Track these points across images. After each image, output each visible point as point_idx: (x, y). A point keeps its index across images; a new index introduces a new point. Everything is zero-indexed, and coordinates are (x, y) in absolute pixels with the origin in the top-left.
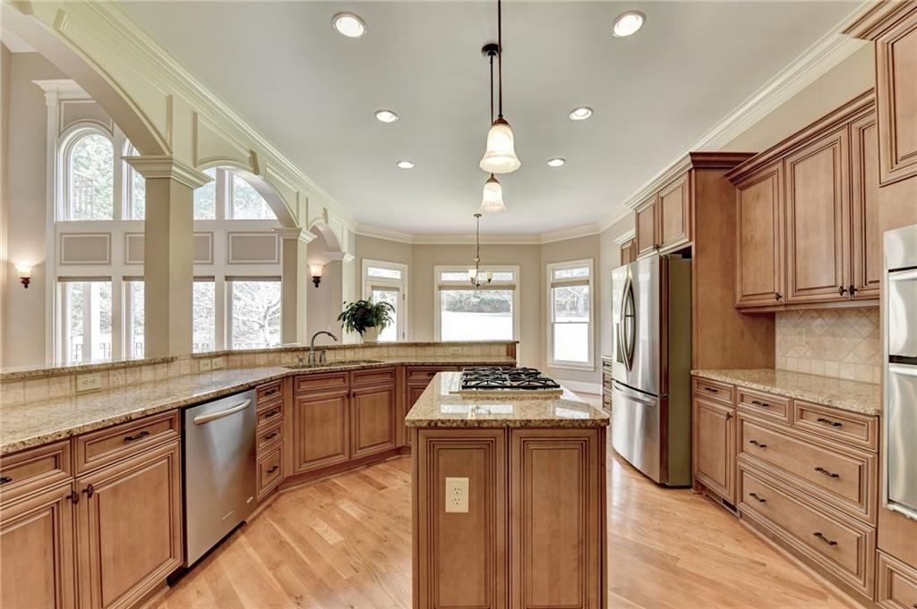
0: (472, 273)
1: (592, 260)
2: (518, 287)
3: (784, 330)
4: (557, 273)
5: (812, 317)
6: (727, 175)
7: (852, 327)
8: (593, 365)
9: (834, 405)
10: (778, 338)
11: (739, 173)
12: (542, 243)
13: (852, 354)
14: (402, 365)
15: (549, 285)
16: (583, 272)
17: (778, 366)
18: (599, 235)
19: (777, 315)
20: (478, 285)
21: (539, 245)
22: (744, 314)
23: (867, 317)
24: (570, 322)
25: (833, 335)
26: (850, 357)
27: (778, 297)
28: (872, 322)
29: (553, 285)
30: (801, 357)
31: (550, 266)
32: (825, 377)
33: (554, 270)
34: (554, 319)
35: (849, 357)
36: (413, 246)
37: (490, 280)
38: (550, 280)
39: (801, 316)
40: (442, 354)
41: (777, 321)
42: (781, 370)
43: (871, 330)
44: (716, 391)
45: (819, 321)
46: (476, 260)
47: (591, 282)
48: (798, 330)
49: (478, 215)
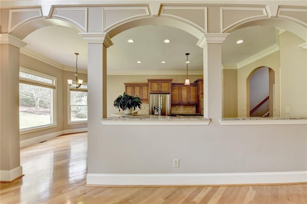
12: (64, 70)
39: (177, 105)
49: (77, 54)
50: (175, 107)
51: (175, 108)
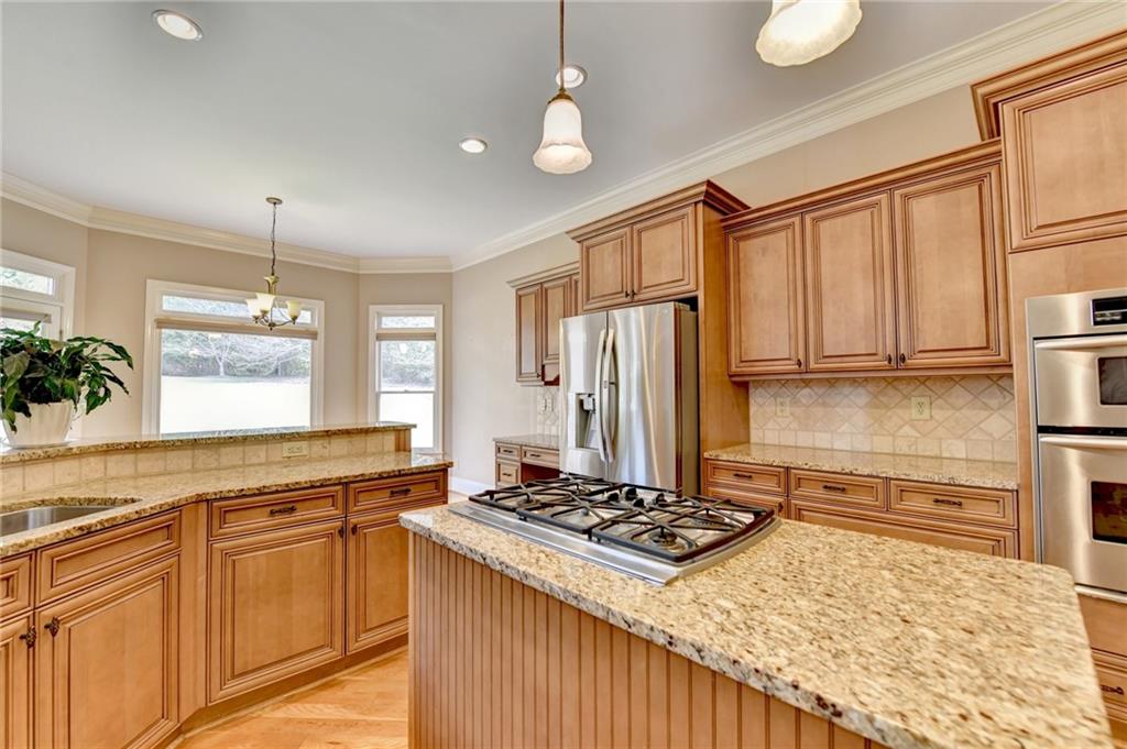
0: (263, 302)
1: (441, 306)
2: (321, 336)
3: (760, 400)
4: (384, 319)
5: (797, 387)
6: (722, 221)
7: (847, 396)
8: (441, 451)
9: (957, 483)
10: (753, 409)
11: (740, 219)
12: (361, 272)
13: (847, 424)
14: (200, 500)
15: (372, 337)
16: (428, 322)
17: (753, 439)
18: (451, 274)
19: (751, 385)
20: (272, 325)
21: (358, 275)
22: (735, 383)
23: (864, 386)
24: (406, 392)
25: (824, 404)
26: (845, 427)
27: (799, 364)
28: (870, 393)
29: (380, 337)
30: (783, 429)
31: (373, 309)
32: (815, 449)
33: (380, 316)
34: (380, 386)
35: (843, 428)
36: (91, 232)
37: (295, 318)
38: (373, 331)
39: (783, 385)
40: (263, 459)
41: (751, 391)
42: (757, 444)
43: (868, 399)
44: (750, 477)
45: (806, 391)
46: (270, 279)
47: (440, 337)
48: (779, 400)
49: (276, 202)
50: (795, 402)
51: (788, 409)
